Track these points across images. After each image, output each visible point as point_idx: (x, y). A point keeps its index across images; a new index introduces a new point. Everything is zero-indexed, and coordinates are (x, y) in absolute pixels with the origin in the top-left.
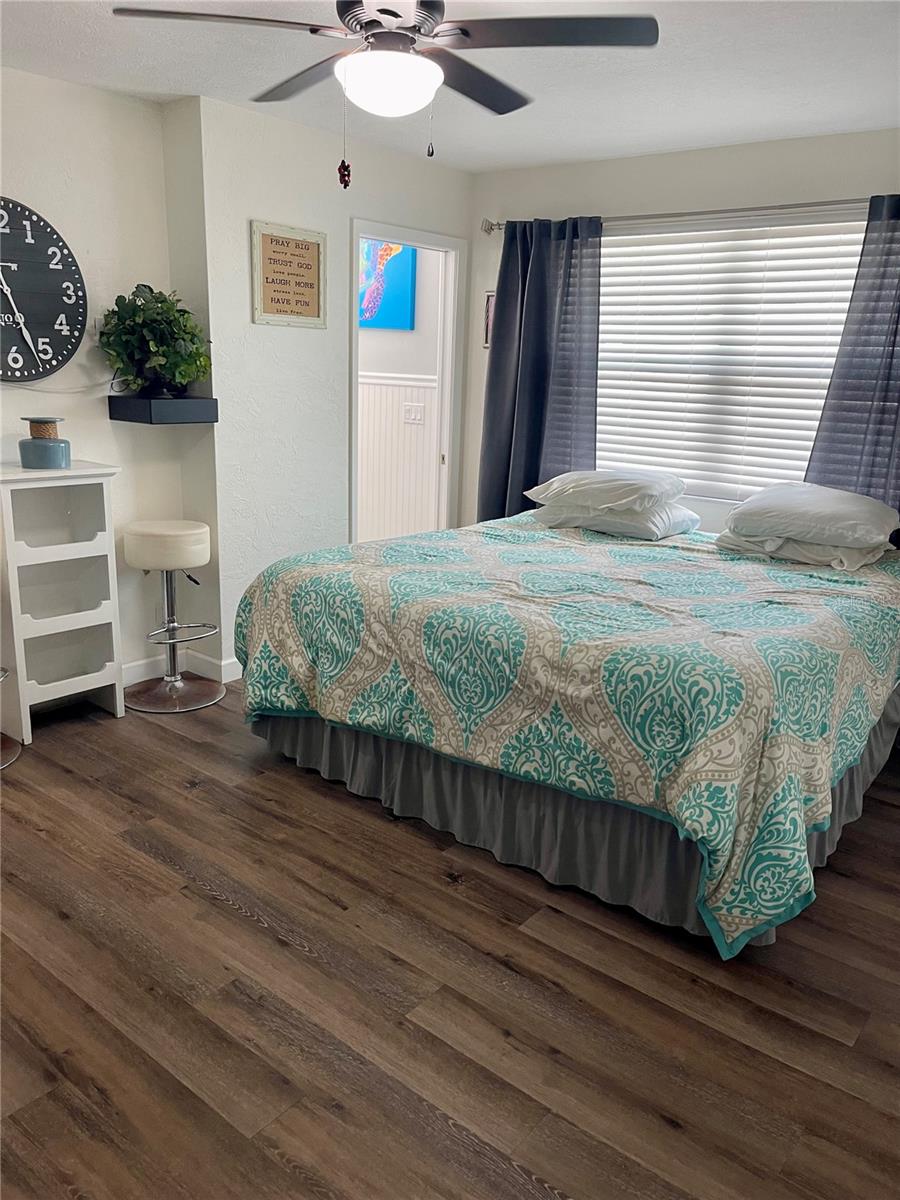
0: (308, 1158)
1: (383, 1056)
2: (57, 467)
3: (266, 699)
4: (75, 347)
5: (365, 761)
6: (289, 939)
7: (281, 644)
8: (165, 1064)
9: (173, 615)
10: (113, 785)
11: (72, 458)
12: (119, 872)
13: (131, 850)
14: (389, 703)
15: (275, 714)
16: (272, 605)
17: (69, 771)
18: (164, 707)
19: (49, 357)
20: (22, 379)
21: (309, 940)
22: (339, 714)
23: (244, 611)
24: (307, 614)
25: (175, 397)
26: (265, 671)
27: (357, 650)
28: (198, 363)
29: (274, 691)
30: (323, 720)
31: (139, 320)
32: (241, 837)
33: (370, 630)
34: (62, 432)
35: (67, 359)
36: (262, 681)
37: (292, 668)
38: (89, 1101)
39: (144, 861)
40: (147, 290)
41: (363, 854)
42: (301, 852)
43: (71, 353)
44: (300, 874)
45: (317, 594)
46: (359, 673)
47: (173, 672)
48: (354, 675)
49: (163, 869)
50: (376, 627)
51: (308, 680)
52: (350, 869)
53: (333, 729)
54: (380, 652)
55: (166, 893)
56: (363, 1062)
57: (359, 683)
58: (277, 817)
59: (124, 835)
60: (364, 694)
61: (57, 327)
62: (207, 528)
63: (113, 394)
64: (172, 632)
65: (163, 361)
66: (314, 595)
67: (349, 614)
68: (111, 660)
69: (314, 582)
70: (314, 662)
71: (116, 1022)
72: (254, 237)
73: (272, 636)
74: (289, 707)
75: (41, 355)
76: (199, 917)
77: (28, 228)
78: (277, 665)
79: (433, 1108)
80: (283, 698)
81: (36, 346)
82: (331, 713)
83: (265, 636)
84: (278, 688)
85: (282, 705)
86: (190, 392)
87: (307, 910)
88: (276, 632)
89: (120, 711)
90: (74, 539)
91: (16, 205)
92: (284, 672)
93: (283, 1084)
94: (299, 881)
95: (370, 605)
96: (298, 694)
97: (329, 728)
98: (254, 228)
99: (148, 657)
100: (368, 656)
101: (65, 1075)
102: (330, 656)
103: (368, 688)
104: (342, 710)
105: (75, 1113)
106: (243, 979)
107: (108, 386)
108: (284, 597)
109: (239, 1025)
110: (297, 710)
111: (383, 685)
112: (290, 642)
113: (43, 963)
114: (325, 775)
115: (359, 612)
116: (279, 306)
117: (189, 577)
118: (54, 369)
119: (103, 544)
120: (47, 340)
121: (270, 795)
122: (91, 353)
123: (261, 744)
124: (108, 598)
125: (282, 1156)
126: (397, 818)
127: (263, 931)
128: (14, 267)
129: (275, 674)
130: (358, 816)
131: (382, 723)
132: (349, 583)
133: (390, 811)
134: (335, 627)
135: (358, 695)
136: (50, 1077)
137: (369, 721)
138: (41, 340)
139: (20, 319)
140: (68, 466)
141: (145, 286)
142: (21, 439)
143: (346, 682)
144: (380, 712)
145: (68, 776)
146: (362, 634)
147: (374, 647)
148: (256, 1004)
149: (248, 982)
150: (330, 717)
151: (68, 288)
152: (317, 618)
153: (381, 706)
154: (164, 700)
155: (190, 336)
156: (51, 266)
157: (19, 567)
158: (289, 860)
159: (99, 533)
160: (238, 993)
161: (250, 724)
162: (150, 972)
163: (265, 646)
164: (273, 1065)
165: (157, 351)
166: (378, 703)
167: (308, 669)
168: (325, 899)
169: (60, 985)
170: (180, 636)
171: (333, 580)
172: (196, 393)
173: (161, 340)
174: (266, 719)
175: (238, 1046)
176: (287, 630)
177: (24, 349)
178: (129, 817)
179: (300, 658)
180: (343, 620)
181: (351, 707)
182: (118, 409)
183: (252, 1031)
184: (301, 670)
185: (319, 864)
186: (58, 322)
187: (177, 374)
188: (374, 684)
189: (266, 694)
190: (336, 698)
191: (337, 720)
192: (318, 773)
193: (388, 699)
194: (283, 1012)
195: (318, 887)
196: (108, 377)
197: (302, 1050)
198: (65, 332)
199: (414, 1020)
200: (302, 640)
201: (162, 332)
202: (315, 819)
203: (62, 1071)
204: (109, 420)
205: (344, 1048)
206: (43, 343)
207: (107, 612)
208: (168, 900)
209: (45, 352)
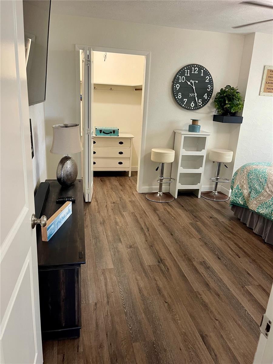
0: (207, 301)
1: (234, 291)
2: (196, 132)
3: (235, 200)
4: (208, 102)
5: (260, 224)
6: (222, 259)
7: (242, 186)
8: (182, 270)
9: (218, 175)
10: (191, 212)
11: (200, 130)
12: (186, 230)
13: (190, 227)
14: (269, 208)
15: (237, 205)
16: (242, 175)
17: (183, 206)
18: (211, 198)
19: (201, 104)
20: (193, 110)
21: (226, 260)
22: (254, 208)
23: (235, 175)
24: (251, 178)
25: (231, 116)
26: (236, 193)
27: (263, 191)
28: (239, 106)
29: (238, 198)
30: (249, 209)
31: (225, 95)
32: (218, 233)
33: (268, 186)
34: (199, 123)
35: (205, 105)
36: (235, 195)
37: (244, 193)
38: (165, 269)
39: (193, 230)
40: (229, 87)
41: (251, 248)
42: (233, 241)
43: (206, 103)
44: (230, 246)
45: (255, 173)
46: (262, 198)
47: (216, 190)
48: (260, 198)
49: (197, 233)
50: (270, 185)
51: (248, 197)
52: (245, 250)
53: (252, 213)
54: (269, 193)
55: (195, 238)
56: (229, 290)
57: (261, 201)
58: (230, 231)
59: (190, 223)
60: (262, 204)
61: (204, 97)
62: (232, 152)
63: (215, 114)
64: (217, 179)
65: (229, 106)
66: (254, 174)
67: (263, 180)
68: (199, 183)
69: (255, 170)
70: (250, 192)
71: (175, 258)
72: (265, 70)
73: (240, 183)
74: (241, 204)
75: (199, 104)
76: (201, 245)
77: (202, 72)
78: (240, 192)
79: (243, 307)
80: (240, 201)
81: (198, 101)
82: (251, 207)
83: (239, 183)
84: (239, 198)
85: (239, 203)
86: (236, 115)
87: (229, 254)
88: (242, 183)
89: (199, 197)
90: (197, 151)
91: (200, 66)
92: (241, 194)
93: (207, 285)
94: (230, 247)
95: (269, 178)
96: (244, 201)
97: (251, 212)
98: (265, 68)
99: (210, 185)
100: (265, 193)
101: (162, 263)
102: (255, 191)
103: (264, 202)
104: (255, 207)
105: (161, 270)
106: (206, 262)
107: (214, 112)
108: (246, 173)
109: (202, 270)
110: (243, 205)
111: (268, 202)
112: (245, 186)
113: (165, 242)
114: (248, 226)
115: (265, 180)
116: (269, 90)
117: (225, 165)
118: (201, 107)
119: (203, 153)
120: (201, 100)
121: (230, 226)
122: (211, 103)
123: (232, 213)
124: (202, 167)
125: (201, 298)
126: (265, 243)
127: (216, 254)
128: (197, 82)
129: (239, 194)
130: (253, 238)
131: (266, 213)
132: (266, 172)
133: (264, 240)
134: (258, 184)
135: (260, 204)
136: (159, 262)
137: (262, 212)
138: (199, 100)
139: (196, 95)
140: (199, 132)
141: (228, 85)
142: (189, 124)
143: (258, 200)
144: (266, 210)
145: (182, 207)
146: (265, 187)
147: (268, 191)
148: (208, 268)
149: (207, 263)
150: (251, 209)
151: (209, 87)
152: (253, 180)
153: (266, 208)
154: (212, 197)
155: (238, 99)
156: (206, 81)
157: (182, 155)
158: (229, 242)
159: (203, 150)
160: (204, 263)
161: (231, 207)
162: (186, 252)
163: (238, 186)
164: (206, 280)
165: (228, 103)
166: (266, 207)
167: (248, 194)
168: (234, 253)
169: (167, 247)
170: (219, 180)
171: (261, 170)
172: (238, 115)
173: (230, 100)
174: (235, 206)
175: (200, 273)
176: (245, 182)
177: (195, 102)
178: (193, 220)
179: (246, 190)
180: (261, 182)
181: (258, 207)
182: (216, 118)
183: (204, 272)
184: (246, 194)
185: (237, 245)
186: (205, 95)
187: (232, 109)
188: (266, 202)
189: (235, 199)
190: (254, 204)
191: (253, 210)
192: (246, 225)
193: (269, 207)
194: (213, 272)
195: (234, 251)
196: (215, 110)
197: (214, 281)
198: (206, 98)
199: (247, 288)
200: (248, 186)
201: (230, 98)
202: (240, 235)
203: (162, 262)
204: (213, 121)
205: (225, 285)
206: (200, 101)
207: (200, 170)
208: (195, 239)
209: (200, 103)
